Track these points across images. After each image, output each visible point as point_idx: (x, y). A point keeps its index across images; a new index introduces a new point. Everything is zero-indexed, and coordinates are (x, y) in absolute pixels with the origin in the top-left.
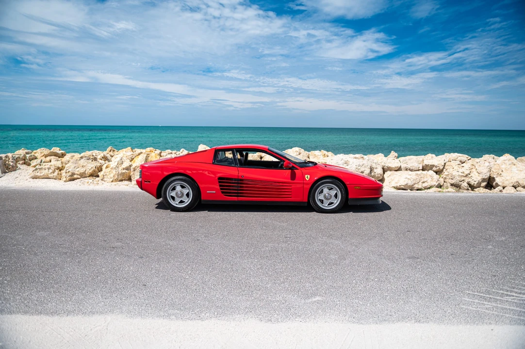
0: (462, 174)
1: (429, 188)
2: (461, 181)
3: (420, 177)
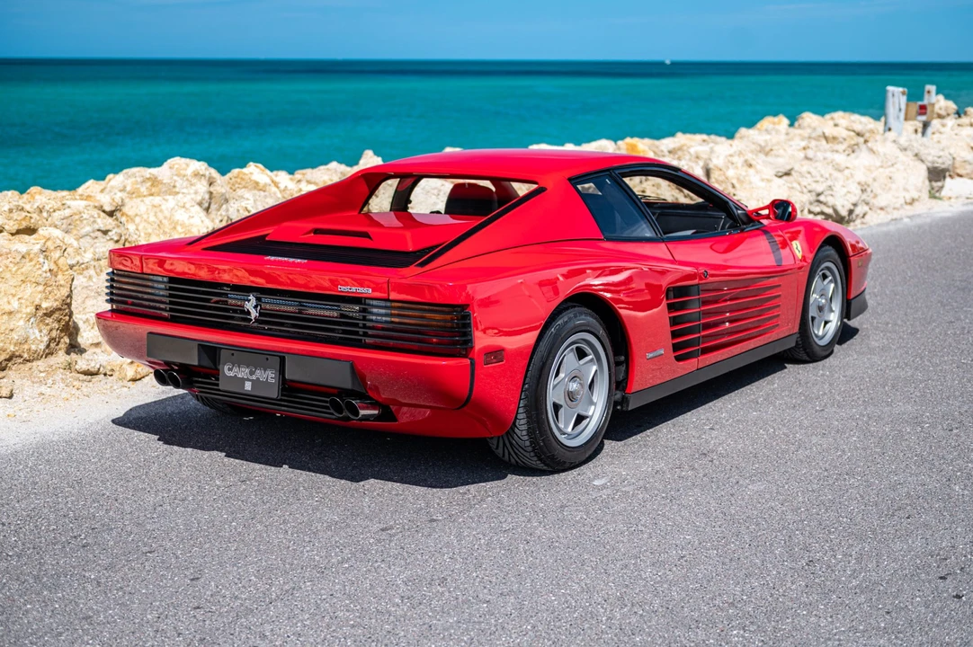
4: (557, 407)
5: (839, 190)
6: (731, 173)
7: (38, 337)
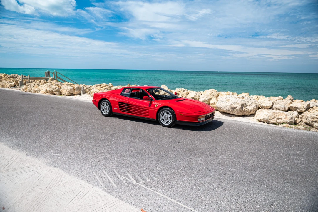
0: (316, 116)
1: (282, 124)
2: (314, 122)
3: (276, 114)
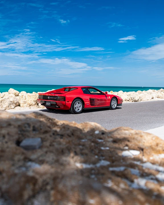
4: (76, 108)
5: (136, 97)
6: (121, 94)
7: (34, 103)
